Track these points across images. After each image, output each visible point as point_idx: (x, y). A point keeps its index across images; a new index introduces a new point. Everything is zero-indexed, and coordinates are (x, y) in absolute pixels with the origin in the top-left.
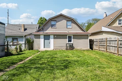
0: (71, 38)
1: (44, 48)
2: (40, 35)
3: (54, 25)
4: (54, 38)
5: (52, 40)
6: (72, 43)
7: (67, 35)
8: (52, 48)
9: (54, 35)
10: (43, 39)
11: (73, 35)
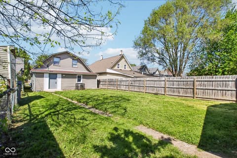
0: (81, 78)
1: (49, 88)
2: (43, 73)
3: (57, 62)
4: (62, 77)
5: (59, 80)
6: (81, 82)
7: (76, 75)
8: (59, 88)
9: (62, 74)
10: (48, 78)
11: (83, 75)
